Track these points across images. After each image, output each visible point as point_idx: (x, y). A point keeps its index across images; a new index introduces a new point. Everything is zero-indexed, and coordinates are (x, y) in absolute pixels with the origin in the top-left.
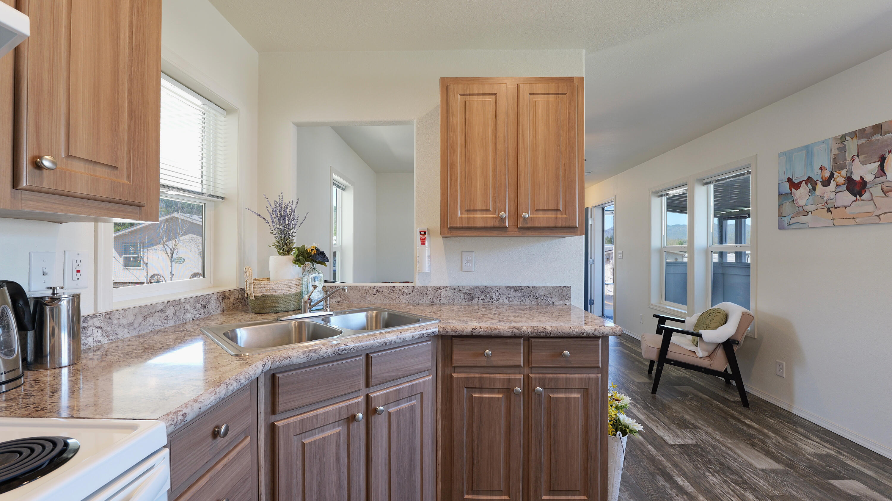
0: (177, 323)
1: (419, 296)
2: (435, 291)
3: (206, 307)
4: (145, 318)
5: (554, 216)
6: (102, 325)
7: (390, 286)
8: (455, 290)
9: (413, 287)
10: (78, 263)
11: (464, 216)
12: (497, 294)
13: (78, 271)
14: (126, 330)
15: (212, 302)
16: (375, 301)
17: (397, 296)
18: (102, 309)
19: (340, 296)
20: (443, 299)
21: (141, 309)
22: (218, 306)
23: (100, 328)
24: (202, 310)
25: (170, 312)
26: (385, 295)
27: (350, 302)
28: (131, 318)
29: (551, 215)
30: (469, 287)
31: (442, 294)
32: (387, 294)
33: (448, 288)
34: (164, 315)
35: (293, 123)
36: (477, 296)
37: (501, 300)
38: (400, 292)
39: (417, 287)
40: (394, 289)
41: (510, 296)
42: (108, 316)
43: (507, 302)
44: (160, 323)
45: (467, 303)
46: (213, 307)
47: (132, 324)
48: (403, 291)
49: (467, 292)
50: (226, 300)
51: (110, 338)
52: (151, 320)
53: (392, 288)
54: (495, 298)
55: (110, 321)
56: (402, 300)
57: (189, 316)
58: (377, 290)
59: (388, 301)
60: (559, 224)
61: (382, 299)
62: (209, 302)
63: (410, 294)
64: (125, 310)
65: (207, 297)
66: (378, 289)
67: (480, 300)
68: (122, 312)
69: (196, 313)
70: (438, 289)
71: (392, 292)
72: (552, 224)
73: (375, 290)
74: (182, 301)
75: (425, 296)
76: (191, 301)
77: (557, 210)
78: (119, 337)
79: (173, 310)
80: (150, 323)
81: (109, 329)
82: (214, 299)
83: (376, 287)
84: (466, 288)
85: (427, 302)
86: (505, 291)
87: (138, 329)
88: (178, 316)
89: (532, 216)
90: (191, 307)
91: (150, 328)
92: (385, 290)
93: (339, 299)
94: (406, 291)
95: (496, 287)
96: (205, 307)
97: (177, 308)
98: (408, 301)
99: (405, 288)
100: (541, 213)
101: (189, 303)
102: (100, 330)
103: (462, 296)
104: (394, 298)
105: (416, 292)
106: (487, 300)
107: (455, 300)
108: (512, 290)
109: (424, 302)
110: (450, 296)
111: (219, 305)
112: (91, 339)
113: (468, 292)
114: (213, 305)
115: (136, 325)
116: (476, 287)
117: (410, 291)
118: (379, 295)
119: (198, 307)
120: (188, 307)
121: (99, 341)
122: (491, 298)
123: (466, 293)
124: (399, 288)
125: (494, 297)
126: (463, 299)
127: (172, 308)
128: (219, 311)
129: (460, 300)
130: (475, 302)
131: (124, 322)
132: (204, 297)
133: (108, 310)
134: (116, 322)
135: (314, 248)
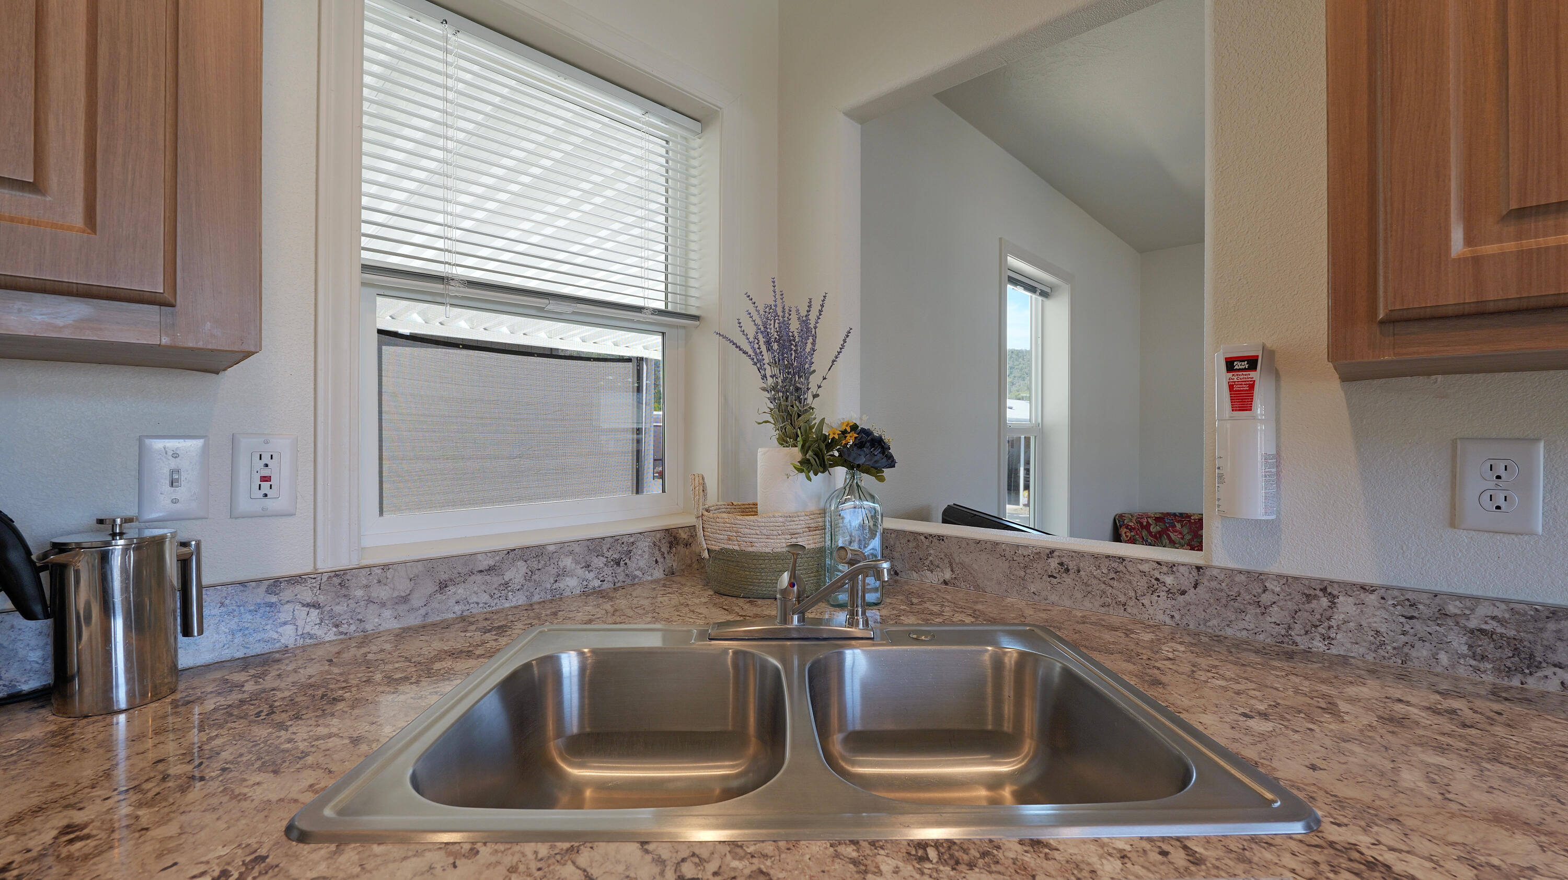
0: (536, 598)
1: (1226, 606)
2: (1298, 597)
3: (622, 563)
4: (443, 586)
6: (321, 599)
7: (1108, 557)
9: (1199, 568)
10: (266, 459)
11: (1491, 249)
13: (266, 478)
14: (387, 613)
15: (640, 552)
16: (1053, 598)
17: (1132, 594)
18: (326, 564)
19: (951, 565)
20: (1341, 638)
21: (430, 565)
22: (657, 562)
23: (316, 606)
24: (608, 571)
25: (516, 573)
26: (1086, 585)
27: (977, 587)
28: (403, 586)
30: (1503, 606)
31: (1338, 617)
32: (1095, 582)
33: (1373, 597)
34: (496, 580)
35: (845, 114)
38: (1143, 583)
39: (1215, 572)
40: (1121, 568)
42: (336, 581)
44: (485, 598)
45: (1489, 678)
46: (642, 564)
47: (405, 599)
48: (1157, 579)
49: (1492, 626)
50: (681, 548)
51: (344, 628)
52: (461, 591)
53: (1115, 565)
55: (344, 591)
56: (1151, 611)
57: (570, 583)
58: (1061, 564)
59: (1097, 604)
61: (1079, 595)
62: (630, 551)
63: (1183, 593)
64: (385, 567)
65: (625, 540)
66: (1064, 560)
68: (378, 571)
69: (590, 576)
70: (1321, 594)
71: (1112, 575)
73: (1053, 563)
74: (551, 548)
75: (1252, 610)
76: (577, 549)
78: (369, 627)
80: (458, 598)
81: (337, 609)
82: (644, 545)
83: (1056, 554)
84: (1484, 610)
85: (1261, 637)
87: (423, 611)
88: (538, 584)
90: (577, 563)
91: (457, 609)
92: (1087, 567)
93: (948, 575)
94: (1169, 580)
96: (618, 564)
97: (535, 565)
98: (1177, 617)
99: (1165, 569)
101: (571, 553)
102: (314, 613)
103: (1459, 643)
104: (1122, 599)
105: (1211, 590)
107: (1414, 653)
109: (1245, 632)
110: (1383, 630)
111: (660, 560)
113: (1500, 630)
114: (641, 560)
115: (416, 601)
117: (1186, 583)
118: (1068, 580)
119: (599, 562)
120: (568, 562)
121: (311, 636)
123: (1481, 631)
124: (1145, 567)
126: (1464, 656)
127: (520, 564)
128: (658, 574)
129: (1443, 658)
131: (382, 593)
132: (616, 539)
133: (343, 562)
134: (359, 593)
135: (854, 427)
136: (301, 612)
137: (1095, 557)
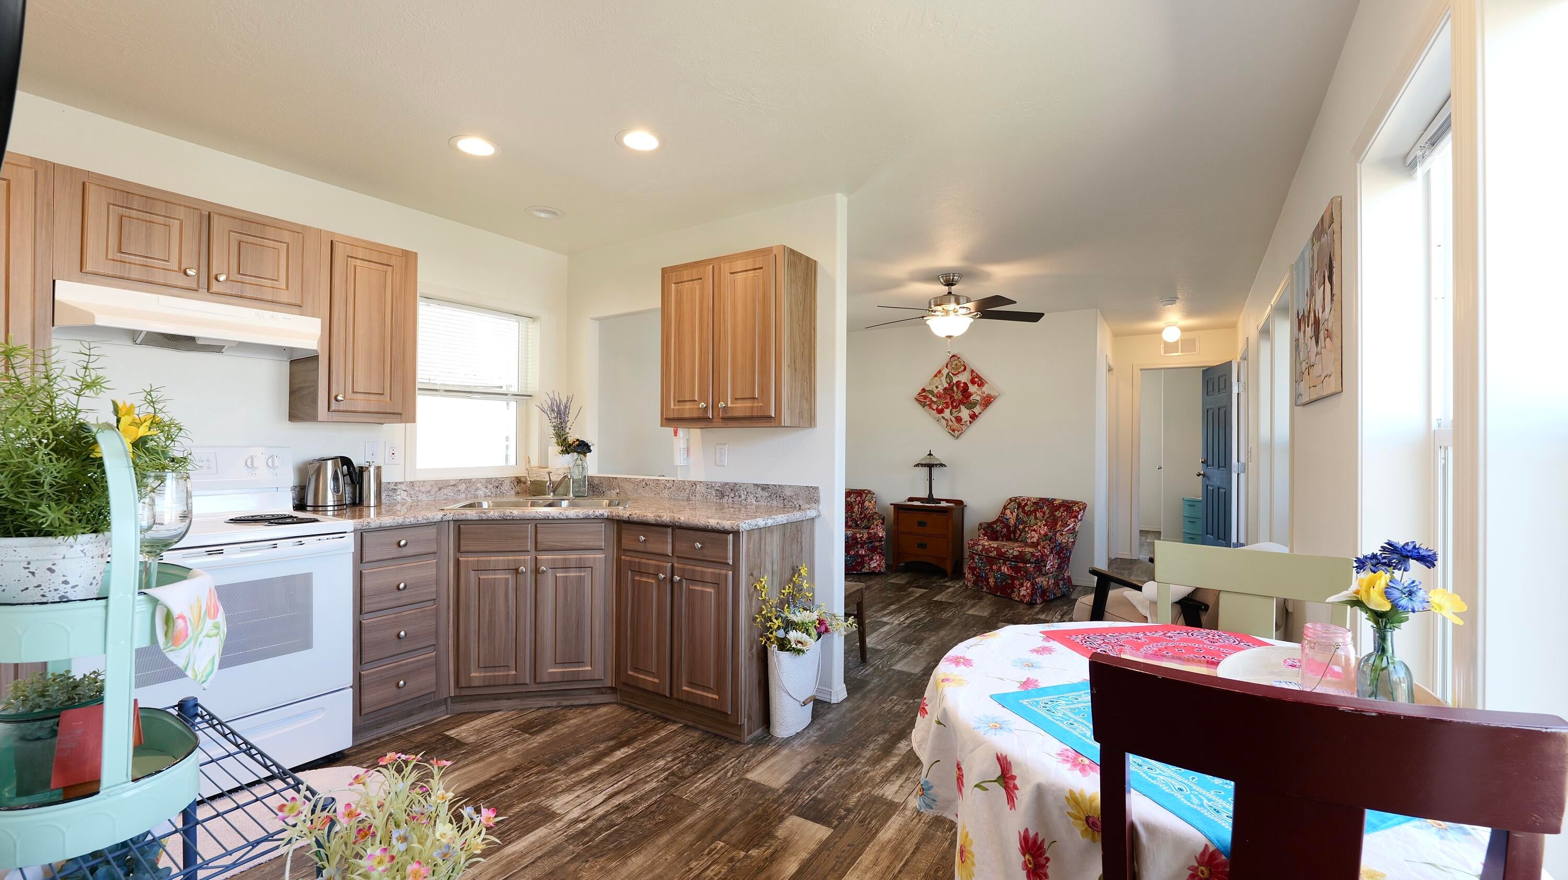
2: (691, 486)
3: (499, 487)
4: (440, 489)
5: (751, 405)
7: (655, 480)
8: (709, 486)
9: (673, 481)
10: (394, 448)
11: (675, 407)
12: (745, 493)
13: (393, 454)
14: (424, 495)
15: (506, 484)
16: (644, 494)
17: (661, 490)
18: (408, 479)
19: (619, 487)
20: (697, 495)
21: (437, 482)
22: (512, 488)
24: (494, 490)
25: (462, 487)
26: (651, 489)
27: (626, 494)
28: (429, 488)
29: (748, 404)
30: (720, 483)
31: (697, 488)
32: (653, 486)
33: (702, 484)
34: (456, 489)
36: (727, 494)
37: (749, 500)
38: (662, 486)
39: (676, 481)
40: (658, 483)
41: (757, 496)
42: (411, 484)
43: (755, 502)
44: (452, 494)
45: (718, 501)
46: (506, 488)
47: (430, 491)
49: (718, 488)
50: (522, 484)
51: (413, 498)
52: (445, 491)
53: (656, 482)
54: (743, 497)
55: (413, 488)
56: (664, 494)
57: (480, 493)
58: (646, 483)
59: (654, 494)
60: (755, 414)
61: (650, 492)
62: (502, 484)
63: (671, 488)
64: (423, 482)
65: (500, 479)
66: (647, 481)
67: (730, 499)
68: (421, 483)
69: (487, 491)
70: (694, 484)
72: (748, 414)
73: (644, 483)
74: (474, 480)
75: (683, 491)
76: (483, 481)
77: (754, 398)
78: (419, 499)
79: (465, 486)
80: (444, 493)
81: (412, 492)
82: (507, 482)
83: (644, 480)
84: (717, 485)
86: (752, 489)
87: (434, 496)
88: (469, 492)
89: (732, 406)
90: (483, 486)
91: (444, 497)
92: (651, 483)
93: (618, 491)
94: (668, 485)
95: (744, 484)
97: (468, 485)
98: (669, 495)
99: (666, 482)
100: (740, 401)
101: (480, 482)
102: (406, 493)
103: (714, 492)
105: (676, 486)
106: (736, 499)
107: (708, 494)
108: (759, 489)
110: (703, 490)
111: (514, 488)
112: (399, 497)
113: (720, 489)
114: (506, 487)
115: (432, 493)
116: (727, 484)
117: (671, 485)
118: (648, 486)
119: (490, 486)
120: (479, 485)
121: (405, 500)
122: (740, 496)
123: (717, 490)
124: (663, 482)
125: (742, 495)
126: (715, 496)
127: (464, 484)
128: (513, 492)
129: (712, 495)
130: (725, 500)
131: (423, 489)
132: (497, 479)
133: (412, 480)
134: (417, 489)
135: (578, 440)
136: (402, 492)
137: (653, 480)
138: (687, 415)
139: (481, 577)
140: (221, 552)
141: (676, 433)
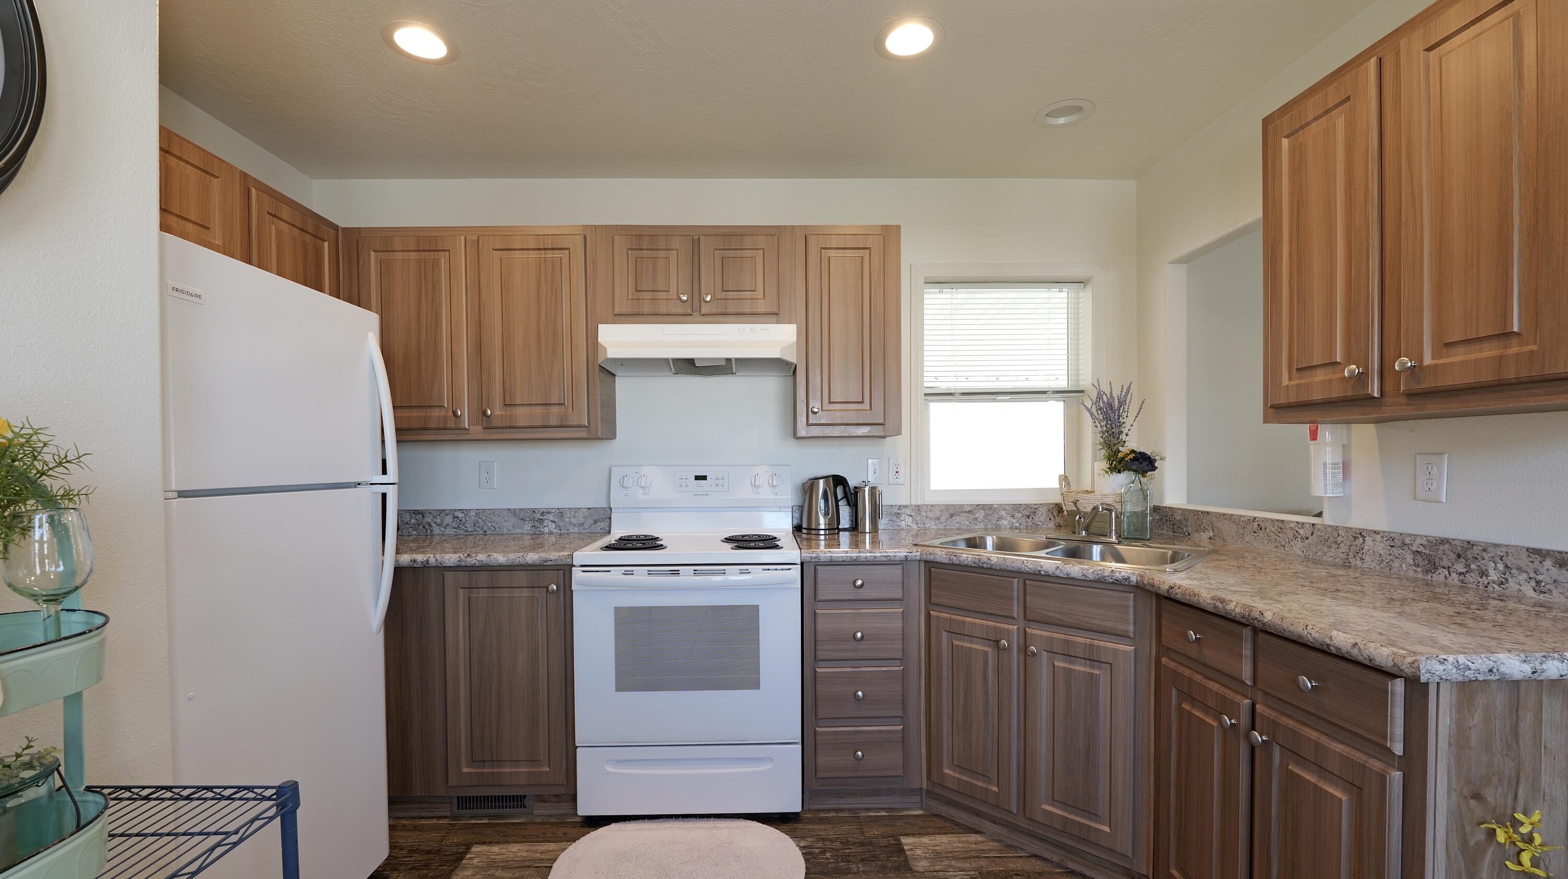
0: (989, 526)
1: (1324, 545)
2: (1352, 539)
3: (1031, 517)
4: (952, 516)
5: (1496, 353)
6: (913, 514)
7: (1277, 520)
8: (1396, 541)
9: (1313, 525)
10: (897, 466)
11: (1299, 382)
12: (1501, 566)
13: (897, 472)
14: (933, 523)
15: (1041, 513)
16: (1255, 544)
17: (1287, 540)
18: (914, 502)
19: (1213, 528)
20: (1367, 558)
21: (948, 507)
22: (1050, 519)
23: (911, 516)
24: (1023, 520)
25: (980, 515)
26: (1269, 536)
27: (1224, 540)
28: (938, 513)
29: (1489, 352)
30: (1425, 539)
31: (1366, 548)
32: (1272, 534)
33: (1379, 536)
34: (972, 517)
36: (1445, 563)
37: (1512, 585)
38: (1291, 534)
39: (1319, 527)
40: (1283, 526)
41: (1540, 578)
42: (917, 508)
43: (1531, 593)
44: (968, 523)
45: (1420, 576)
46: (1042, 519)
47: (938, 518)
48: (1297, 532)
49: (1421, 549)
50: (1062, 514)
51: (919, 525)
52: (958, 519)
53: (1280, 525)
54: (1494, 576)
55: (919, 512)
56: (1295, 549)
57: (1005, 523)
58: (1259, 525)
59: (1274, 546)
60: (1510, 374)
61: (1266, 542)
62: (1035, 512)
63: (1307, 539)
64: (932, 506)
65: (1032, 506)
66: (1260, 523)
67: (1454, 575)
68: (929, 507)
69: (1015, 521)
70: (1359, 536)
71: (1279, 530)
72: (1487, 376)
73: (1255, 524)
74: (996, 506)
75: (1334, 546)
76: (1008, 507)
77: (1507, 335)
78: (927, 527)
79: (983, 514)
80: (957, 521)
81: (918, 518)
82: (1043, 510)
83: (1257, 519)
84: (1418, 541)
85: (1337, 560)
86: (1524, 561)
87: (944, 524)
88: (990, 521)
89: (1435, 362)
90: (1008, 514)
91: (957, 525)
92: (1270, 527)
93: (1211, 534)
94: (1301, 532)
95: (1496, 546)
96: (1029, 517)
97: (988, 512)
98: (1305, 552)
99: (1300, 526)
100: (1461, 349)
101: (1005, 509)
102: (911, 518)
103: (1409, 558)
104: (1283, 543)
105: (1318, 536)
106: (1472, 578)
107: (1394, 565)
108: (1548, 563)
109: (1331, 558)
110: (1382, 554)
112: (903, 523)
113: (1424, 551)
114: (1041, 517)
115: (942, 520)
116: (1443, 541)
117: (1309, 534)
118: (1261, 533)
119: (1019, 515)
120: (1003, 513)
121: (910, 526)
122: (1483, 573)
123: (1417, 551)
124: (1292, 525)
125: (1492, 572)
126: (1411, 565)
127: (982, 511)
128: (1051, 525)
129: (1404, 566)
130: (1439, 577)
131: (931, 515)
132: (1027, 506)
133: (919, 503)
134: (924, 514)
135: (1133, 451)
136: (908, 517)
137: (1272, 520)
138: (1317, 396)
139: (955, 642)
140: (676, 573)
141: (1314, 436)
